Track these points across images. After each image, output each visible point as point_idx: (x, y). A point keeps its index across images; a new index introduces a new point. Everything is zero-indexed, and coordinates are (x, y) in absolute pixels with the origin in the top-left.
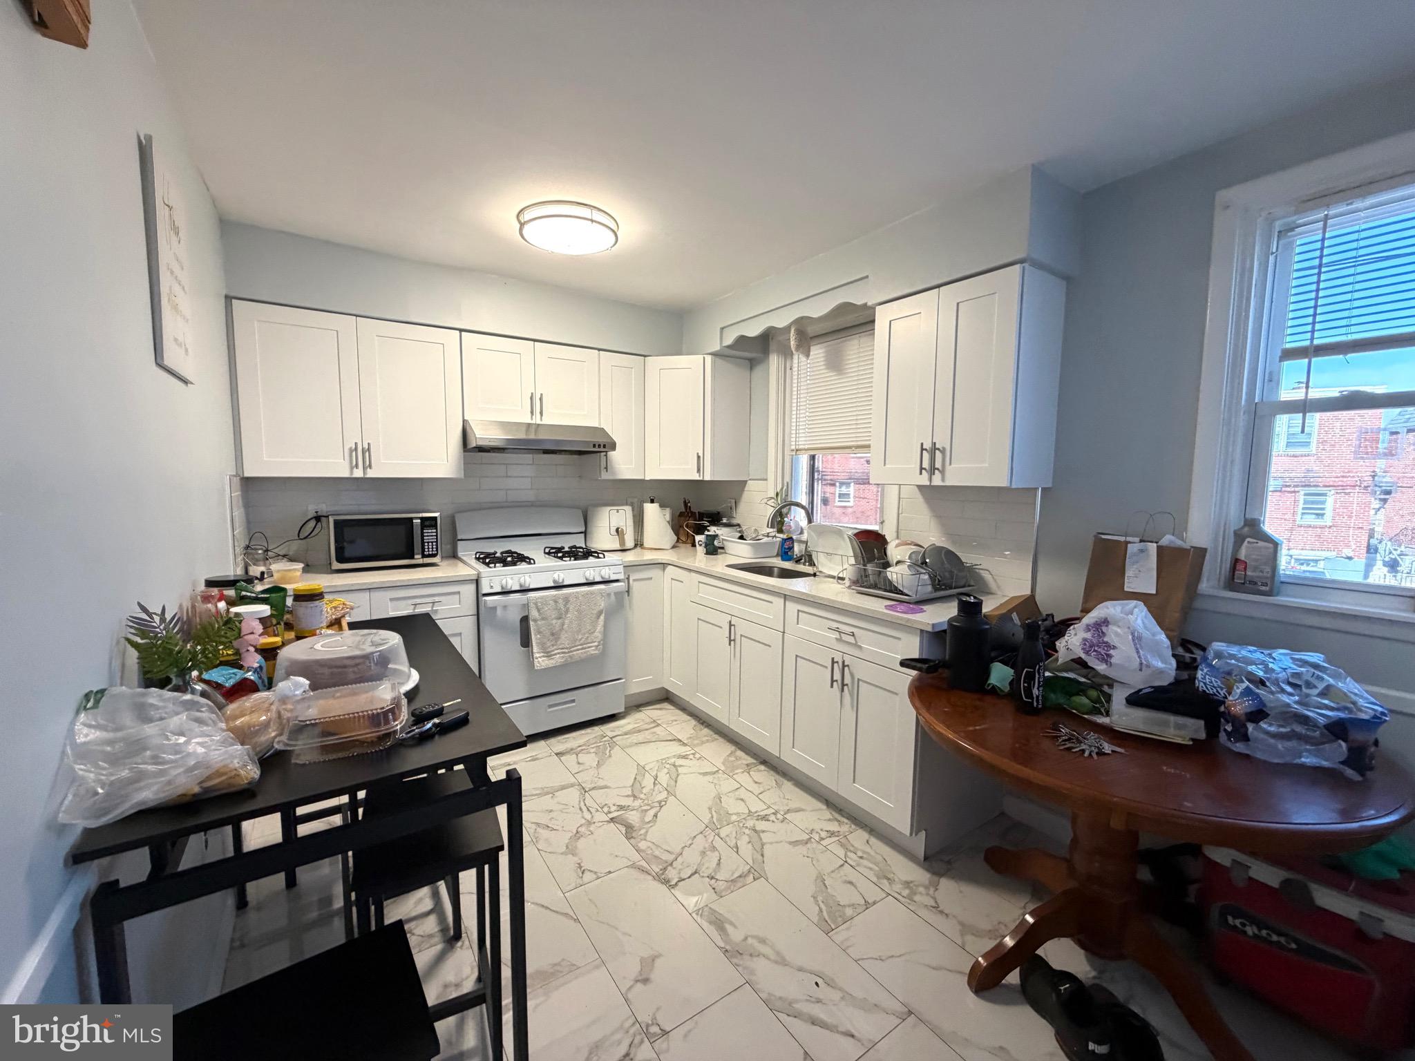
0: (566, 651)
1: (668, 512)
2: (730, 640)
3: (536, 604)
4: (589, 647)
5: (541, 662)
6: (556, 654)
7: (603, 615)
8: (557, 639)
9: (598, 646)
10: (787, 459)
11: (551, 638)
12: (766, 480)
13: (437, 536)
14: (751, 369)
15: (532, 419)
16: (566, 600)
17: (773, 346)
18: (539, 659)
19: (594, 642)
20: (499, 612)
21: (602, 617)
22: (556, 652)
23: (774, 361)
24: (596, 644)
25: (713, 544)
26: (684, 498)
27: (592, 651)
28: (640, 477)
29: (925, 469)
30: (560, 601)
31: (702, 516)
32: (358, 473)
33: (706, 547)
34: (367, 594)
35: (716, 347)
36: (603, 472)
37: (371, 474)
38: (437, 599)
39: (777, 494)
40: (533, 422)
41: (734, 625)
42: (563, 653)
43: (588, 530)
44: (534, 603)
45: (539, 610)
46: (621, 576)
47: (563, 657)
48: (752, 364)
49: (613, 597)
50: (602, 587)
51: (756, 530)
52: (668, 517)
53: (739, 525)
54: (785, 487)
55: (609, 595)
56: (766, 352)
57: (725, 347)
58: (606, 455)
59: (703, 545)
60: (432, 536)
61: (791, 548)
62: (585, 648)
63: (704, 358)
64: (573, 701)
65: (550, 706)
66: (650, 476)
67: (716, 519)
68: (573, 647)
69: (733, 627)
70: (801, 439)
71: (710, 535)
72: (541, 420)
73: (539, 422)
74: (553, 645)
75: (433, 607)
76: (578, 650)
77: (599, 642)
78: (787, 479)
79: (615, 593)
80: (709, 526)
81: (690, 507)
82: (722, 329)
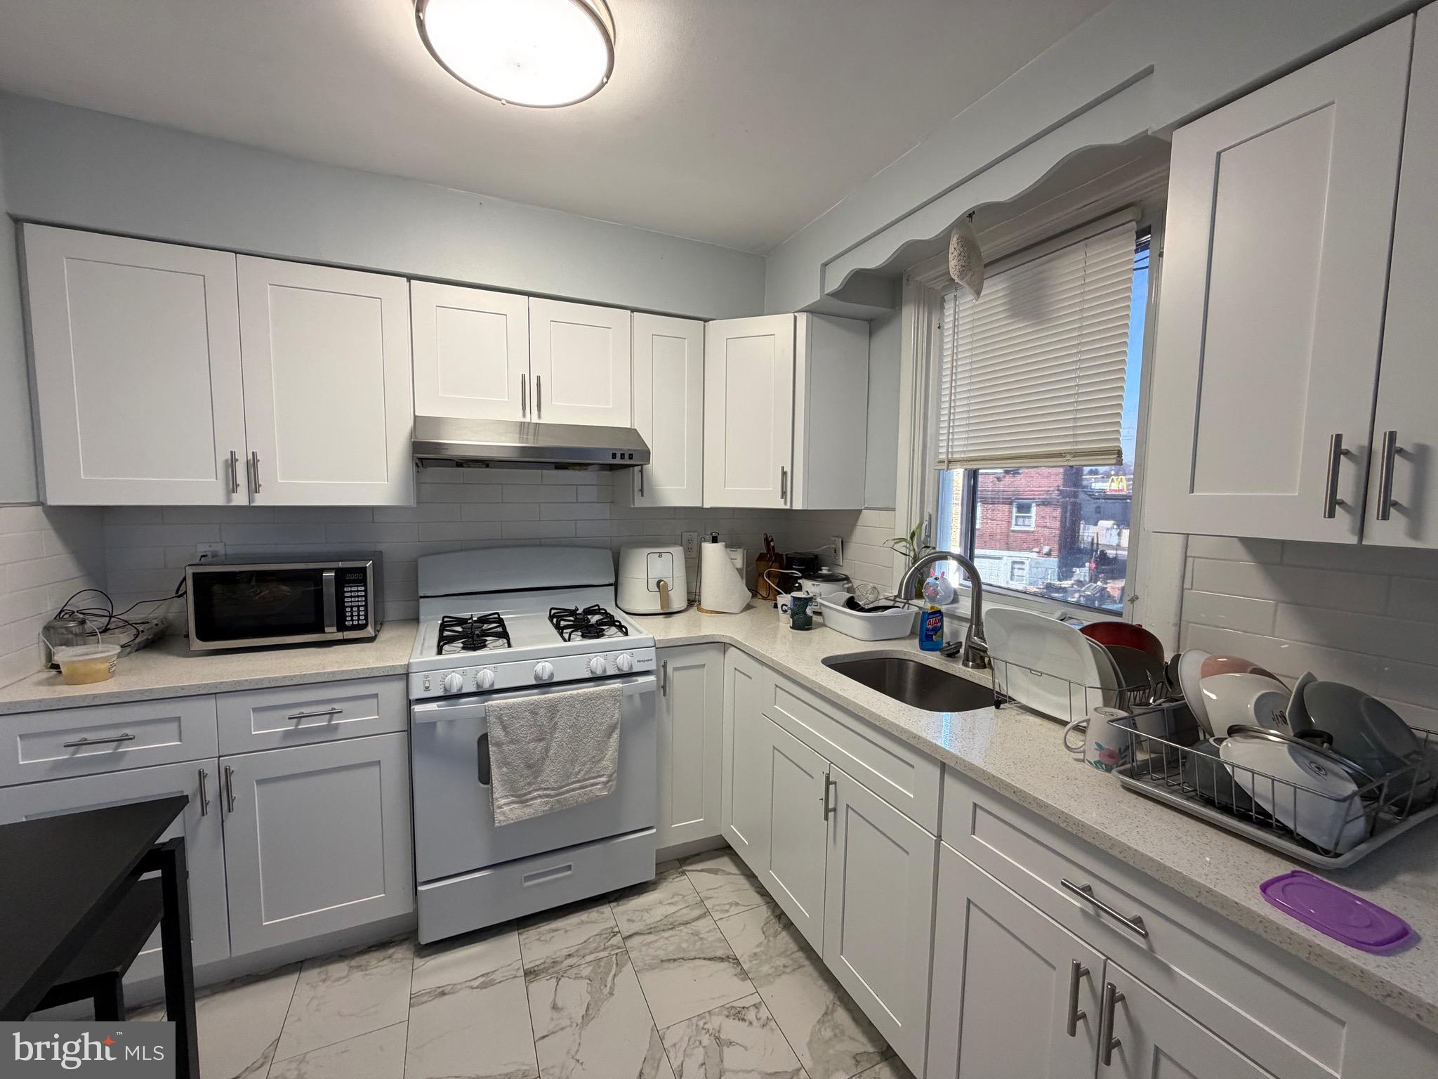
0: (552, 792)
1: (739, 558)
2: (827, 811)
3: (500, 718)
4: (593, 785)
5: (507, 810)
6: (532, 799)
7: (618, 731)
8: (537, 774)
9: (608, 782)
10: (930, 477)
11: (526, 772)
12: (894, 510)
13: (366, 596)
14: (871, 334)
15: (524, 415)
16: (553, 708)
17: (908, 290)
18: (505, 808)
19: (601, 776)
20: (440, 729)
21: (616, 736)
22: (535, 794)
23: (910, 319)
24: (604, 779)
25: (805, 613)
26: (766, 534)
27: (599, 791)
28: (696, 503)
29: (1341, 503)
30: (542, 712)
31: (790, 562)
32: (240, 499)
33: (792, 616)
34: (211, 703)
35: (813, 296)
36: (637, 495)
37: (261, 500)
38: (337, 706)
39: (913, 535)
40: (527, 420)
41: (835, 783)
42: (547, 796)
43: (620, 580)
44: (496, 717)
45: (505, 728)
46: (652, 666)
47: (547, 803)
48: (873, 326)
49: (637, 700)
50: (616, 685)
51: (874, 587)
52: (739, 563)
53: (847, 579)
54: (926, 523)
55: (631, 697)
56: (896, 304)
57: (827, 294)
58: (641, 471)
59: (789, 612)
60: (358, 596)
61: (938, 629)
62: (586, 787)
63: (795, 318)
64: (569, 868)
65: (528, 878)
66: (712, 501)
67: (811, 567)
68: (565, 786)
69: (832, 787)
70: (956, 443)
71: (799, 599)
72: (539, 417)
73: (535, 420)
74: (530, 784)
75: (330, 720)
76: (573, 790)
77: (611, 776)
78: (929, 509)
79: (641, 695)
80: (800, 578)
81: (773, 547)
82: (825, 265)
